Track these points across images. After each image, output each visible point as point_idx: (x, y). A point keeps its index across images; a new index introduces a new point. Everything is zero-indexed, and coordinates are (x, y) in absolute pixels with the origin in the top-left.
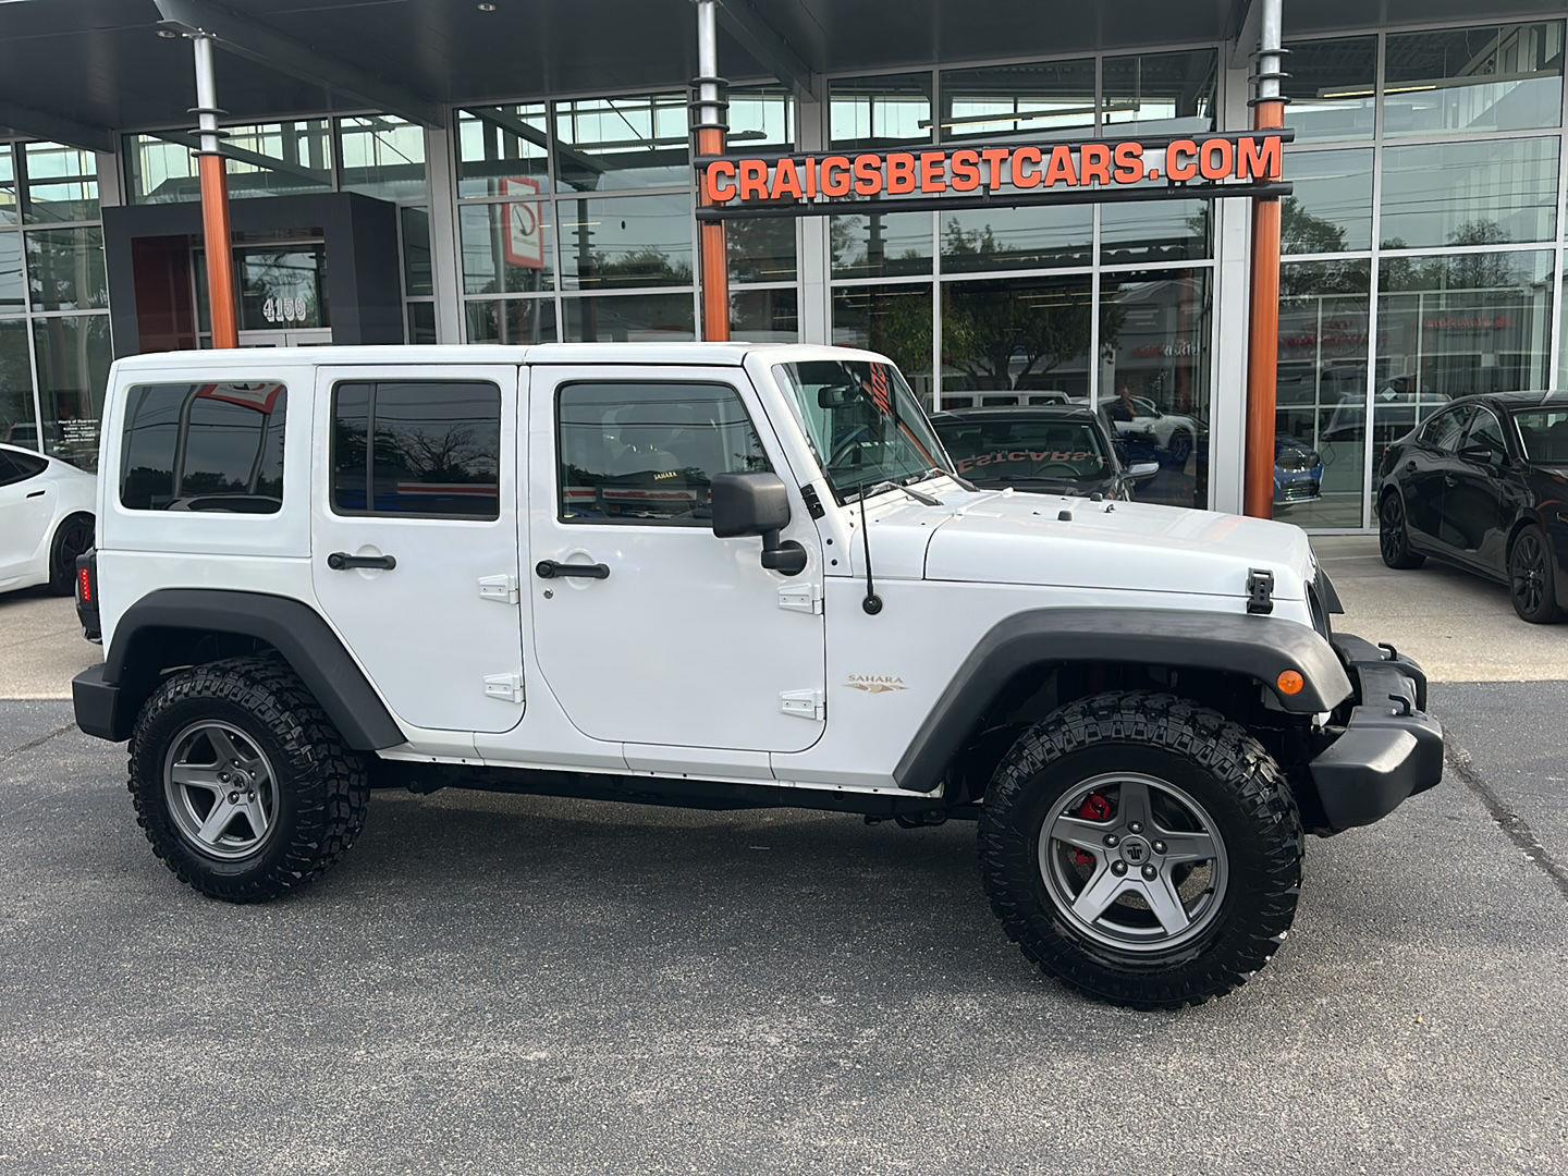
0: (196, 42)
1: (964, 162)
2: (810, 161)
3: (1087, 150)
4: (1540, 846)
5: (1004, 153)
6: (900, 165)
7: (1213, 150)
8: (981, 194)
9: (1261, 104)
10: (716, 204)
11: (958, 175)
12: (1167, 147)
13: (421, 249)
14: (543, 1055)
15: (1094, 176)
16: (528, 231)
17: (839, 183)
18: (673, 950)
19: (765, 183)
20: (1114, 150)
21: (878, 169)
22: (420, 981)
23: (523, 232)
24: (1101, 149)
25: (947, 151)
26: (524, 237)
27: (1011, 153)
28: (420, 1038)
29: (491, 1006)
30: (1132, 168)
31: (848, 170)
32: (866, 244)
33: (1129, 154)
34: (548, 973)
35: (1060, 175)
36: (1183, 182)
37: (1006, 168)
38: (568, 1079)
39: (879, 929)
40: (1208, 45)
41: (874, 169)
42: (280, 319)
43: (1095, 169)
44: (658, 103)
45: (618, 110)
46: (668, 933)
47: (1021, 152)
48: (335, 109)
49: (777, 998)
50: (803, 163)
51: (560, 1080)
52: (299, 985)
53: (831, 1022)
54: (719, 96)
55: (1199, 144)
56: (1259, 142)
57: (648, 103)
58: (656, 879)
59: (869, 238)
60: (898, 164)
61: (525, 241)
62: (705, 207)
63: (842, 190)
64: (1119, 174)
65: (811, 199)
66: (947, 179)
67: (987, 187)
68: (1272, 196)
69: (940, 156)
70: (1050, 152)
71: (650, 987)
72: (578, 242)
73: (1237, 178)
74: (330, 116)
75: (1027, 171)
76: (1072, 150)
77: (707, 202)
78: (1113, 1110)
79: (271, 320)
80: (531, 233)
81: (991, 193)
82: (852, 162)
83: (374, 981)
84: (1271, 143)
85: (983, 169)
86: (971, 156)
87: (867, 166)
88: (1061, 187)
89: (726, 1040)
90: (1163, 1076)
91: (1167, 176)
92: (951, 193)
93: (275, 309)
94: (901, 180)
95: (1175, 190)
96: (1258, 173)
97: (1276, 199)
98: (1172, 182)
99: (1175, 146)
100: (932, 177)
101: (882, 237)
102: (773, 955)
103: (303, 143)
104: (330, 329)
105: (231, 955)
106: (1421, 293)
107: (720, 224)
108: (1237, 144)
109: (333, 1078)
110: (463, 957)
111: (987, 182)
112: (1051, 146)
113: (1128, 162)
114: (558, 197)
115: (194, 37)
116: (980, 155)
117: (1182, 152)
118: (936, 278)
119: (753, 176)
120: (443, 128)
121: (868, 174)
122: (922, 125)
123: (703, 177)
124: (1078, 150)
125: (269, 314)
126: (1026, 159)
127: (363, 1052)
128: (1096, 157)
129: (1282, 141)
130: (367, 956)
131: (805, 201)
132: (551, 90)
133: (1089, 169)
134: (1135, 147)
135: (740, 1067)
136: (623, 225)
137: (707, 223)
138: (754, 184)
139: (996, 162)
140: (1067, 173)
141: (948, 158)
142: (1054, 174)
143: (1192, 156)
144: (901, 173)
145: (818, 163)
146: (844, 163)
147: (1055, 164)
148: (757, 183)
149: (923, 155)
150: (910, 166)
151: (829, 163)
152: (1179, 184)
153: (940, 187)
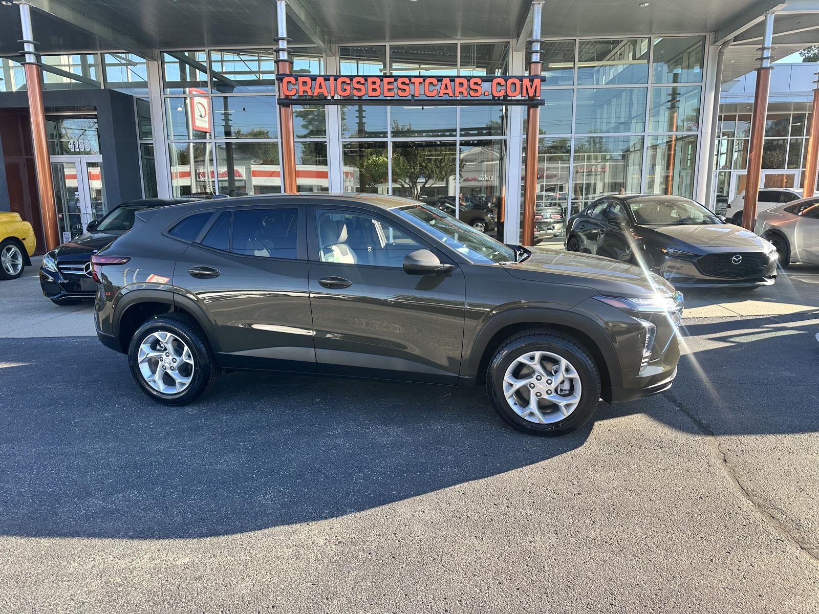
0: (21, 6)
1: (403, 83)
2: (332, 79)
3: (458, 81)
4: (679, 401)
5: (421, 80)
6: (374, 83)
7: (512, 83)
8: (411, 99)
9: (532, 64)
10: (287, 97)
11: (400, 89)
12: (492, 81)
13: (146, 118)
14: (187, 560)
15: (461, 93)
16: (203, 116)
17: (346, 90)
18: (265, 484)
19: (311, 88)
20: (469, 81)
21: (364, 84)
22: (118, 511)
23: (201, 116)
24: (464, 81)
25: (396, 78)
26: (201, 118)
27: (424, 80)
28: (113, 551)
29: (158, 526)
30: (477, 90)
31: (349, 84)
32: (357, 125)
33: (476, 84)
34: (193, 502)
35: (446, 91)
36: (499, 97)
37: (423, 85)
38: (200, 577)
39: (377, 464)
40: (506, 40)
41: (362, 84)
42: (77, 150)
43: (461, 89)
44: (262, 58)
45: (243, 61)
46: (263, 473)
47: (428, 80)
48: (101, 48)
49: (323, 512)
50: (329, 80)
51: (196, 579)
52: (45, 517)
53: (353, 527)
54: (288, 46)
55: (506, 81)
56: (532, 81)
57: (257, 58)
58: (257, 438)
59: (358, 122)
60: (372, 82)
61: (201, 120)
62: (282, 99)
63: (347, 93)
64: (471, 92)
65: (332, 97)
66: (395, 90)
67: (413, 96)
68: (536, 106)
69: (392, 80)
70: (441, 81)
71: (252, 509)
72: (224, 118)
73: (522, 97)
74: (99, 52)
75: (432, 88)
76: (451, 81)
77: (282, 97)
78: (511, 577)
79: (73, 150)
80: (205, 116)
81: (415, 98)
82: (351, 80)
83: (91, 512)
84: (537, 81)
85: (412, 86)
86: (407, 81)
87: (359, 83)
88: (446, 98)
89: (294, 543)
90: (535, 551)
91: (492, 94)
92: (397, 98)
93: (74, 145)
94: (374, 90)
95: (495, 102)
96: (531, 95)
97: (537, 107)
98: (494, 97)
99: (496, 81)
100: (388, 89)
101: (364, 122)
102: (321, 484)
103: (92, 70)
104: (101, 156)
105: (7, 497)
106: (586, 154)
107: (289, 107)
108: (522, 81)
109: (55, 585)
110: (145, 493)
111: (412, 93)
112: (441, 78)
113: (476, 87)
114: (213, 95)
115: (20, 4)
116: (410, 80)
117: (499, 84)
118: (390, 140)
119: (304, 84)
120: (156, 61)
121: (359, 86)
122: (381, 70)
123: (281, 84)
124: (454, 81)
125: (71, 147)
126: (431, 83)
127: (76, 564)
128: (461, 84)
129: (541, 81)
130: (89, 494)
131: (329, 98)
132: (208, 44)
134: (479, 81)
135: (303, 562)
136: (244, 110)
137: (283, 106)
138: (306, 88)
139: (417, 84)
140: (449, 91)
141: (396, 80)
142: (443, 91)
143: (503, 85)
144: (374, 87)
145: (336, 80)
146: (348, 81)
147: (444, 86)
148: (307, 88)
149: (384, 79)
150: (378, 84)
151: (340, 80)
152: (496, 98)
153: (392, 94)
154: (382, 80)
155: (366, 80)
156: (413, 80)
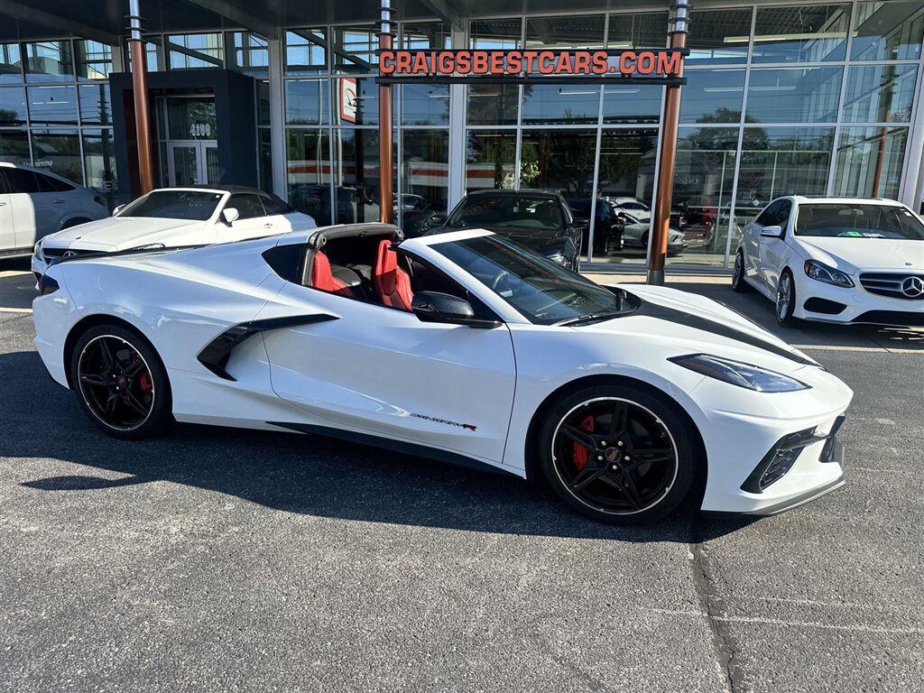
1: (514, 58)
5: (535, 54)
6: (480, 58)
7: (645, 58)
9: (676, 36)
15: (582, 69)
17: (448, 66)
19: (410, 64)
21: (469, 59)
24: (587, 55)
27: (539, 55)
33: (600, 58)
37: (536, 62)
42: (198, 135)
43: (582, 65)
47: (543, 55)
48: (225, 27)
54: (391, 18)
55: (637, 54)
56: (670, 55)
66: (505, 67)
68: (676, 86)
69: (502, 54)
70: (559, 55)
74: (223, 31)
76: (570, 55)
79: (194, 135)
84: (676, 55)
85: (524, 61)
87: (463, 58)
93: (196, 130)
99: (625, 55)
104: (217, 141)
113: (600, 62)
116: (522, 55)
117: (629, 58)
118: (519, 127)
120: (277, 40)
124: (574, 55)
125: (193, 132)
132: (330, 20)
133: (579, 65)
134: (604, 55)
137: (382, 86)
139: (530, 59)
140: (568, 67)
141: (506, 55)
142: (561, 67)
143: (633, 60)
144: (481, 62)
145: (438, 55)
146: (451, 55)
147: (562, 61)
148: (406, 64)
149: (493, 53)
150: (485, 59)
151: (443, 55)
152: (627, 76)
153: (500, 71)
154: (490, 55)
155: (472, 55)
156: (526, 54)
